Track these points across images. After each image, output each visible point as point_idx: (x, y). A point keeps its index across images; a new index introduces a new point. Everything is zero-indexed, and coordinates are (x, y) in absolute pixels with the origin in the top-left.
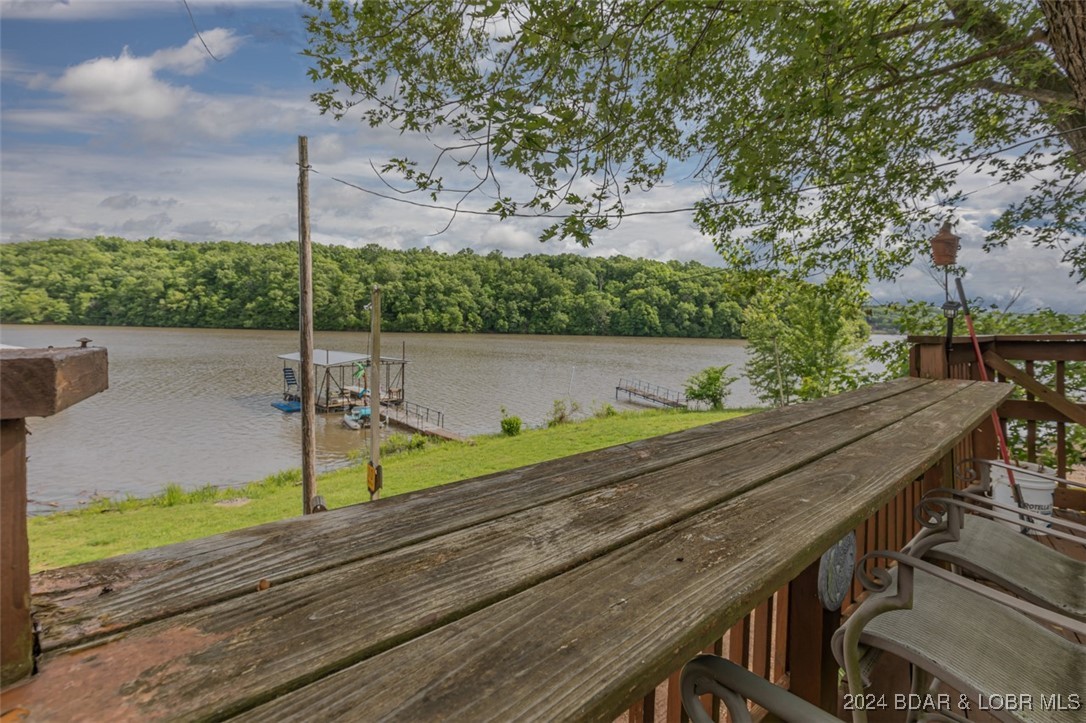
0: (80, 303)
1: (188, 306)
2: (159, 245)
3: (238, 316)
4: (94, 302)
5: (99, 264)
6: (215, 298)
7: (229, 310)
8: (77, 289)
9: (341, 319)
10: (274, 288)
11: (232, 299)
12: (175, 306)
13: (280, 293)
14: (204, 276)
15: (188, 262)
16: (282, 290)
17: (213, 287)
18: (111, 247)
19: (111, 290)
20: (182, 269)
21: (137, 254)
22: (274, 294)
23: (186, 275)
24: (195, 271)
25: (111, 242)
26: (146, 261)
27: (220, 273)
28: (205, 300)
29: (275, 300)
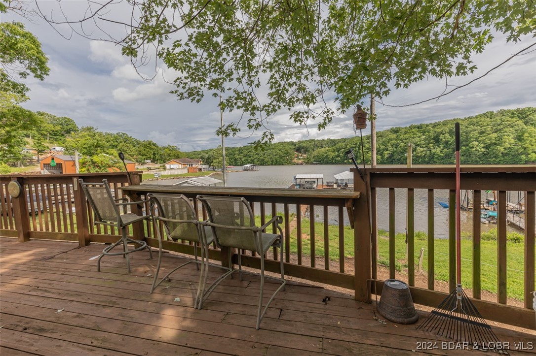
0: (385, 156)
1: (426, 154)
2: (415, 127)
3: (451, 158)
4: (389, 155)
5: (391, 139)
6: (439, 149)
7: (446, 155)
8: (384, 150)
9: (523, 157)
10: (473, 141)
11: (448, 149)
12: (420, 154)
13: (476, 143)
14: (433, 139)
15: (427, 133)
16: (478, 141)
17: (437, 144)
18: (396, 131)
19: (395, 149)
20: (423, 137)
21: (405, 133)
22: (473, 145)
23: (424, 140)
24: (429, 137)
25: (396, 130)
26: (409, 135)
27: (441, 137)
28: (433, 151)
29: (473, 147)
